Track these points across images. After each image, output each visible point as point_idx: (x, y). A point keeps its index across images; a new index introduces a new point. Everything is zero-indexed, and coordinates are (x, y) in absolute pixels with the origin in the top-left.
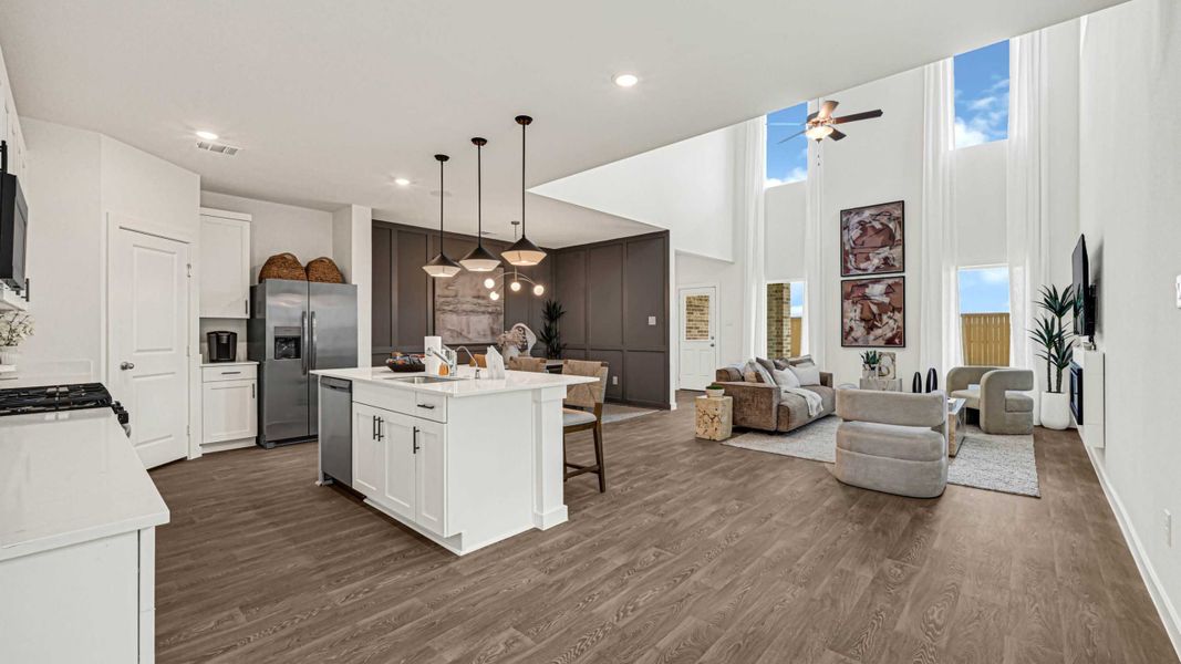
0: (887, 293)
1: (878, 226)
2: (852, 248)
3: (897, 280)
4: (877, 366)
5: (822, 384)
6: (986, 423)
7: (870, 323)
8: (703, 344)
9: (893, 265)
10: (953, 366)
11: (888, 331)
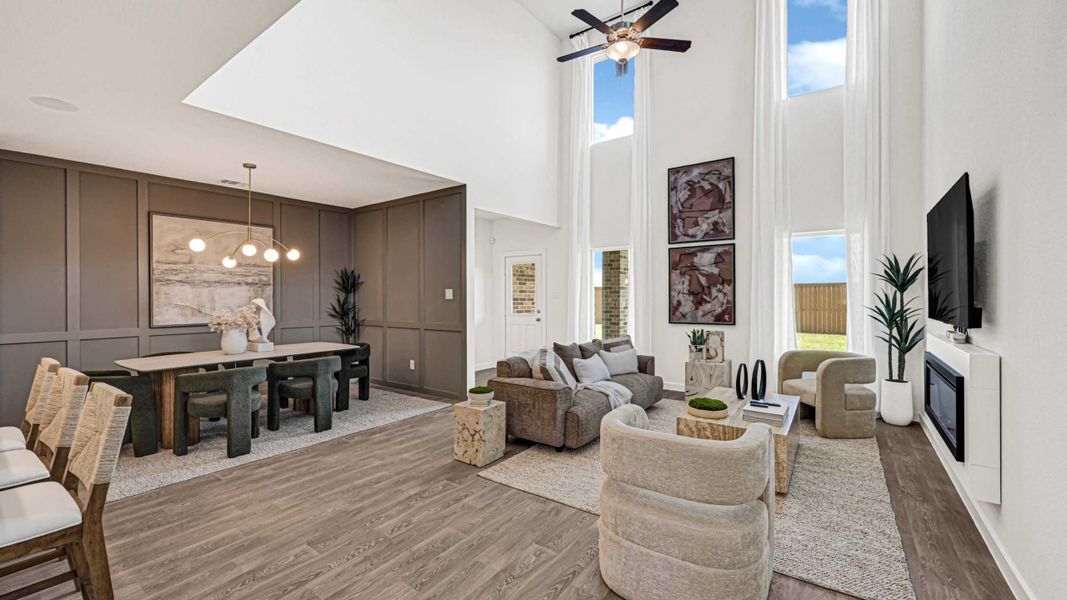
0: (716, 263)
1: (707, 187)
2: (681, 212)
3: (726, 248)
4: (704, 347)
5: (640, 371)
6: (822, 425)
7: (699, 296)
8: (530, 318)
9: (722, 231)
10: (785, 350)
11: (718, 305)
